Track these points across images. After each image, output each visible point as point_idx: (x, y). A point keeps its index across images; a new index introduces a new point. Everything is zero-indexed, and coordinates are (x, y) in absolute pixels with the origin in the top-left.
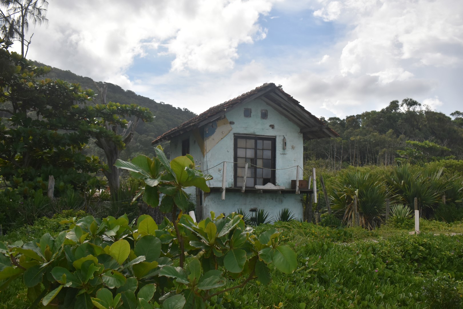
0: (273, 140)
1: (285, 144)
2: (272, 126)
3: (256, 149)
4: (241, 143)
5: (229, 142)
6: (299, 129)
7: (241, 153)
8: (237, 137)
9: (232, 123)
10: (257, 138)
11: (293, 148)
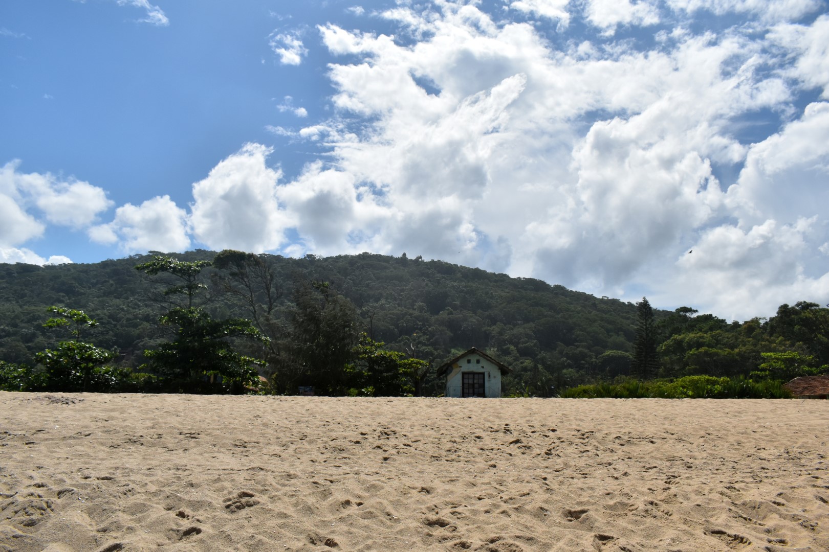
0: (483, 374)
1: (489, 376)
2: (483, 367)
3: (474, 379)
4: (466, 376)
5: (460, 376)
6: (498, 368)
7: (466, 381)
8: (464, 374)
9: (461, 367)
10: (473, 373)
11: (495, 377)
